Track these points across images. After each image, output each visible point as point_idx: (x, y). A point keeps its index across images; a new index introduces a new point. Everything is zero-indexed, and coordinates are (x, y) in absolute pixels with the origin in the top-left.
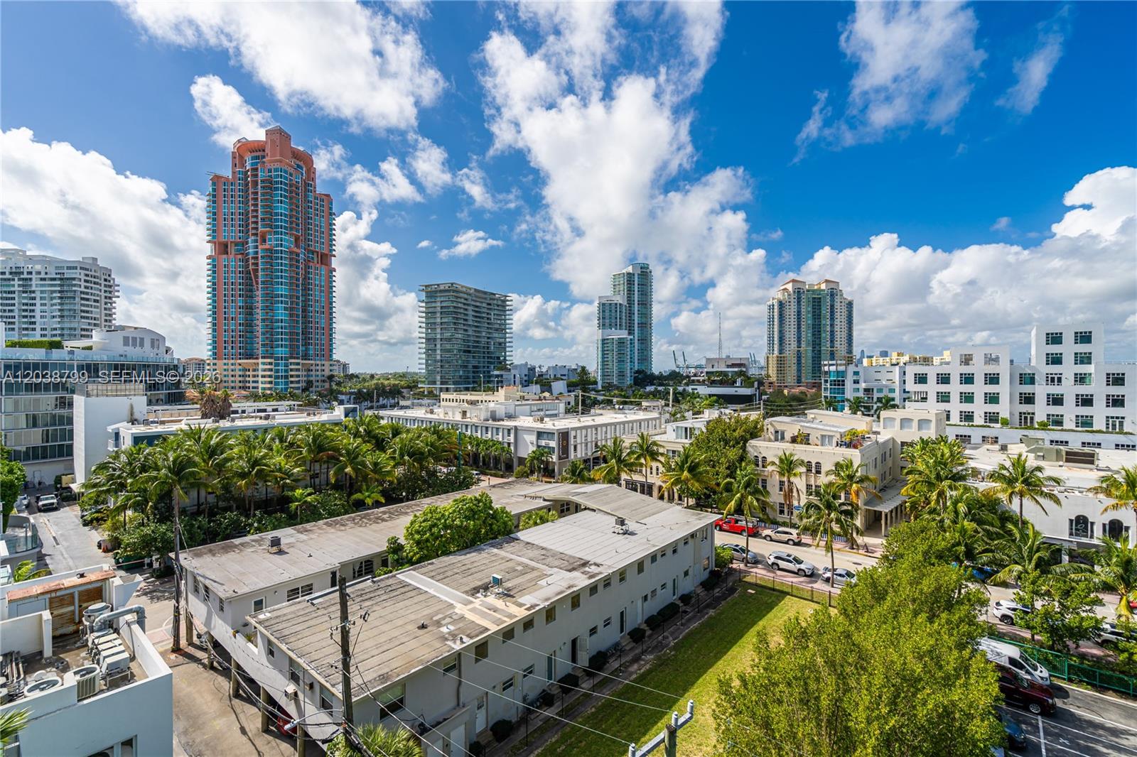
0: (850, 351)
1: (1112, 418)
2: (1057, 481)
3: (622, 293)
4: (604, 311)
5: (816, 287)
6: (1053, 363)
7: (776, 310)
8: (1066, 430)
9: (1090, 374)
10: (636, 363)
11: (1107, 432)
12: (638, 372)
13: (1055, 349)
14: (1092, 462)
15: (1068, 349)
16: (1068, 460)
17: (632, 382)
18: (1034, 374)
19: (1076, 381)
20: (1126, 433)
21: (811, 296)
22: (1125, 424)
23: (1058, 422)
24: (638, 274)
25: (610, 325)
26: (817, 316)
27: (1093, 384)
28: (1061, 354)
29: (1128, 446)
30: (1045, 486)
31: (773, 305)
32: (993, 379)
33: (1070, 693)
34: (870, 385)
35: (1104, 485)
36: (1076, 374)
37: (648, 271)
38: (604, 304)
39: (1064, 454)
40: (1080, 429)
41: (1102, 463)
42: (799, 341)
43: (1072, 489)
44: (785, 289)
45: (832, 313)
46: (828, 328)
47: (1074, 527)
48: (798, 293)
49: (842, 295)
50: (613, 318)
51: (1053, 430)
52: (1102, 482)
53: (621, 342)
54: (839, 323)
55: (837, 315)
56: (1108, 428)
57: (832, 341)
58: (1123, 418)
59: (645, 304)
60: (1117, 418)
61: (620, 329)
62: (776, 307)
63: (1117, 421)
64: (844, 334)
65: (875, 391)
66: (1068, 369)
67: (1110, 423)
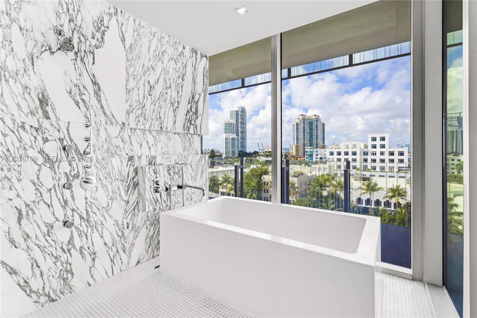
0: (324, 143)
3: (234, 118)
4: (226, 126)
5: (311, 118)
6: (374, 148)
7: (295, 127)
8: (377, 172)
9: (385, 152)
10: (240, 148)
12: (240, 151)
13: (374, 143)
15: (378, 143)
17: (238, 156)
18: (368, 152)
19: (380, 154)
21: (308, 121)
22: (394, 169)
23: (374, 168)
24: (241, 111)
25: (229, 132)
26: (311, 129)
27: (385, 155)
28: (376, 145)
31: (294, 125)
32: (354, 154)
34: (322, 156)
36: (380, 152)
37: (245, 110)
38: (226, 123)
39: (362, 178)
42: (304, 139)
44: (299, 118)
45: (317, 127)
46: (315, 134)
48: (304, 119)
49: (321, 121)
50: (230, 129)
53: (233, 139)
54: (319, 132)
55: (319, 129)
57: (317, 139)
58: (394, 167)
59: (243, 123)
60: (392, 167)
61: (233, 134)
62: (295, 125)
64: (321, 137)
65: (323, 158)
66: (378, 150)
67: (390, 169)
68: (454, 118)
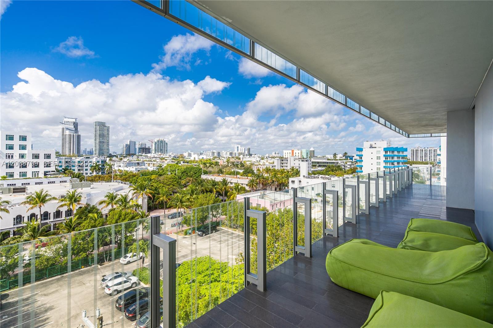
1: (35, 172)
2: (7, 202)
6: (9, 149)
8: (15, 179)
9: (26, 154)
11: (32, 178)
13: (10, 142)
14: (24, 192)
15: (16, 142)
16: (14, 192)
19: (20, 157)
20: (39, 178)
22: (39, 174)
23: (12, 175)
27: (27, 158)
28: (13, 145)
29: (40, 183)
30: (2, 206)
33: (9, 294)
35: (28, 200)
36: (20, 154)
39: (12, 190)
40: (21, 178)
41: (28, 192)
43: (15, 205)
47: (15, 221)
51: (9, 179)
52: (27, 199)
56: (33, 176)
58: (38, 172)
60: (36, 172)
63: (36, 173)
66: (16, 152)
67: (34, 174)
68: (71, 123)
